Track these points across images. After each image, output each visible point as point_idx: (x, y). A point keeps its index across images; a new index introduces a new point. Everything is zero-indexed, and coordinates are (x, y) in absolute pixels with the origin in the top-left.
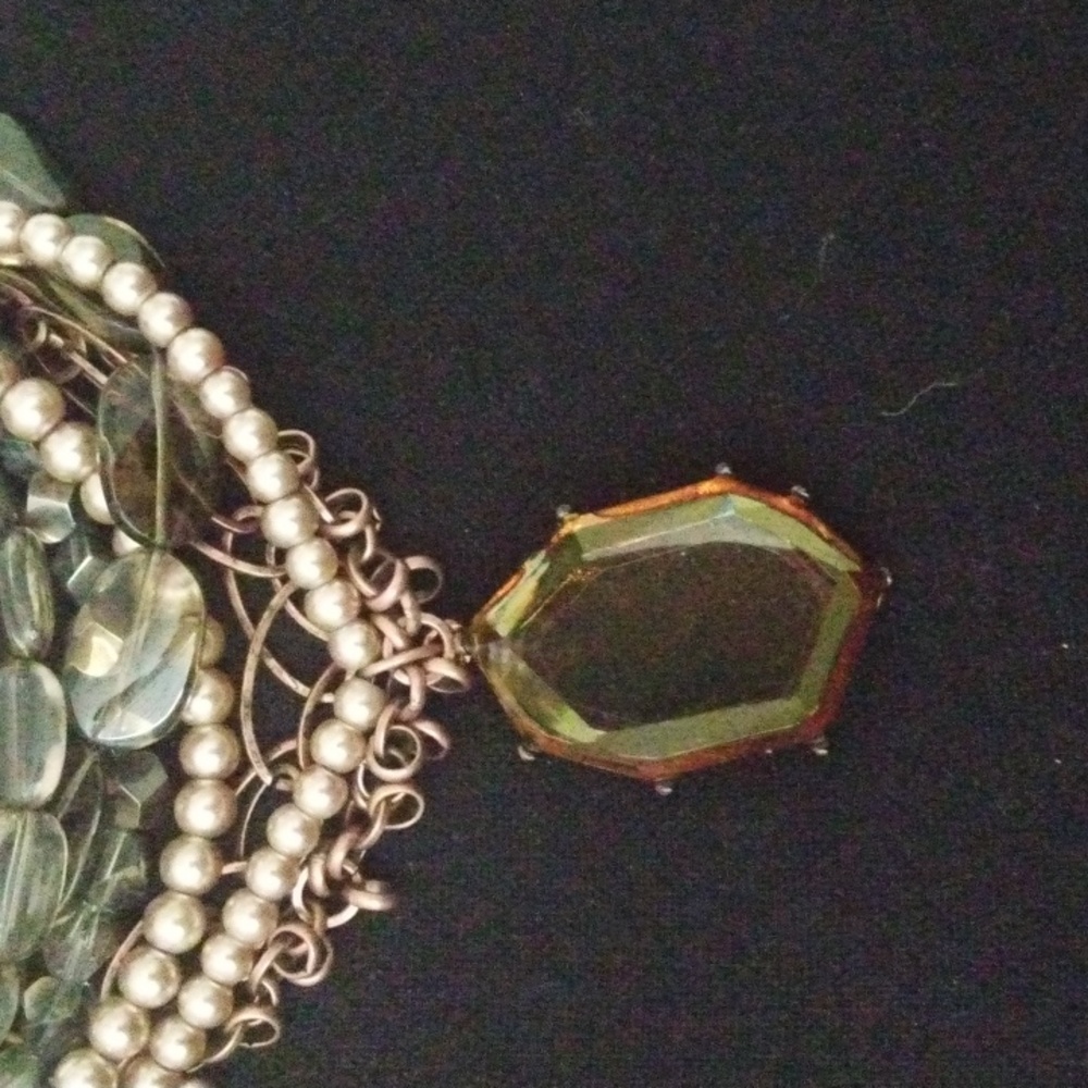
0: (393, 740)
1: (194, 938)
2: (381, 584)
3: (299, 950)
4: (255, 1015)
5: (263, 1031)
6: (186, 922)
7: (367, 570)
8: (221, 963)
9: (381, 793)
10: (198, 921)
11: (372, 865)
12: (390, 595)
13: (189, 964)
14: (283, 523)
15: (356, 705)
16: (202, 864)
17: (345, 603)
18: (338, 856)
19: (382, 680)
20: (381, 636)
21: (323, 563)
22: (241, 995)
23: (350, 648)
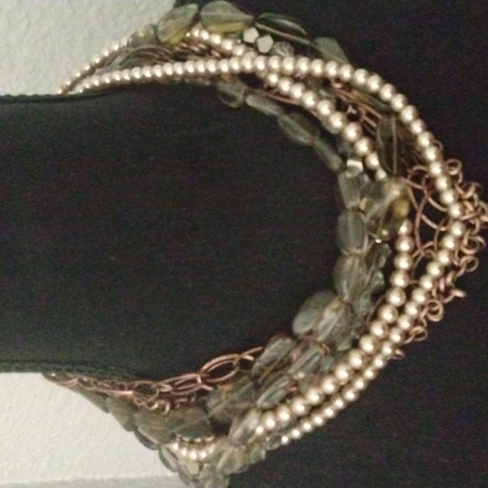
0: (470, 242)
1: (403, 302)
2: (466, 190)
3: (435, 309)
4: (420, 329)
5: (422, 334)
6: (401, 296)
7: (461, 185)
8: (412, 310)
9: (464, 259)
10: (404, 297)
11: (459, 284)
12: (470, 194)
13: (401, 310)
14: (436, 169)
15: (457, 230)
16: (404, 279)
17: (454, 196)
18: (449, 279)
19: (465, 222)
20: (465, 207)
21: (447, 182)
22: (416, 322)
23: (455, 211)
